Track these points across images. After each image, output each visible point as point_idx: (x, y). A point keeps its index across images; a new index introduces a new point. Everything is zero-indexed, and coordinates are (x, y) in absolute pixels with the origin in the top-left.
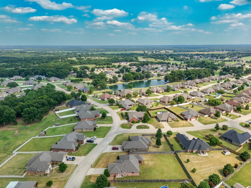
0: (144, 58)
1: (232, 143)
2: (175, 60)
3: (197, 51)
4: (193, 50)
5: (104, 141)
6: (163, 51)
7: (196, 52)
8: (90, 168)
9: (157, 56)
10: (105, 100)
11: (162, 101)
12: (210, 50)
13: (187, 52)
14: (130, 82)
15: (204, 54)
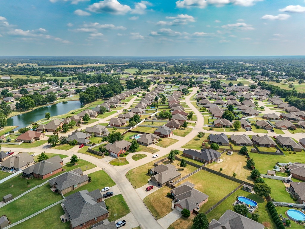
0: (2, 74)
1: (221, 145)
2: (54, 75)
3: (70, 64)
4: (64, 63)
5: (123, 188)
6: (19, 64)
7: (67, 65)
8: (157, 222)
9: (25, 72)
10: (32, 141)
11: (113, 125)
12: (83, 62)
13: (57, 65)
14: (30, 110)
15: (83, 67)
